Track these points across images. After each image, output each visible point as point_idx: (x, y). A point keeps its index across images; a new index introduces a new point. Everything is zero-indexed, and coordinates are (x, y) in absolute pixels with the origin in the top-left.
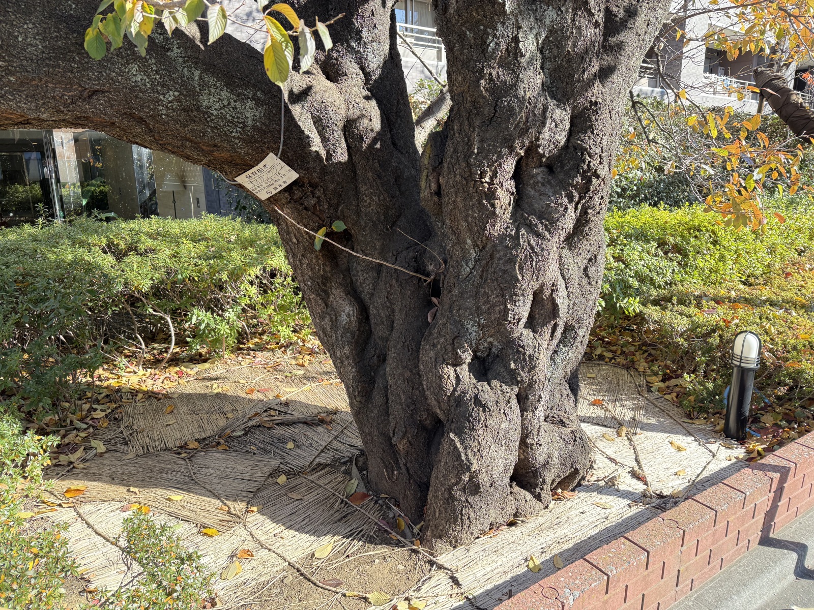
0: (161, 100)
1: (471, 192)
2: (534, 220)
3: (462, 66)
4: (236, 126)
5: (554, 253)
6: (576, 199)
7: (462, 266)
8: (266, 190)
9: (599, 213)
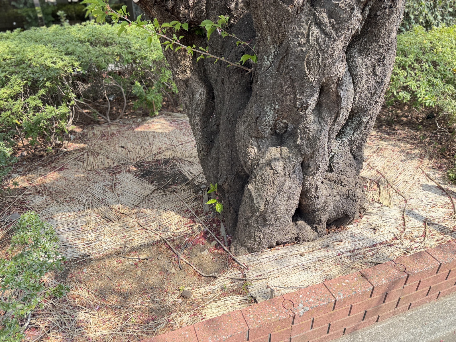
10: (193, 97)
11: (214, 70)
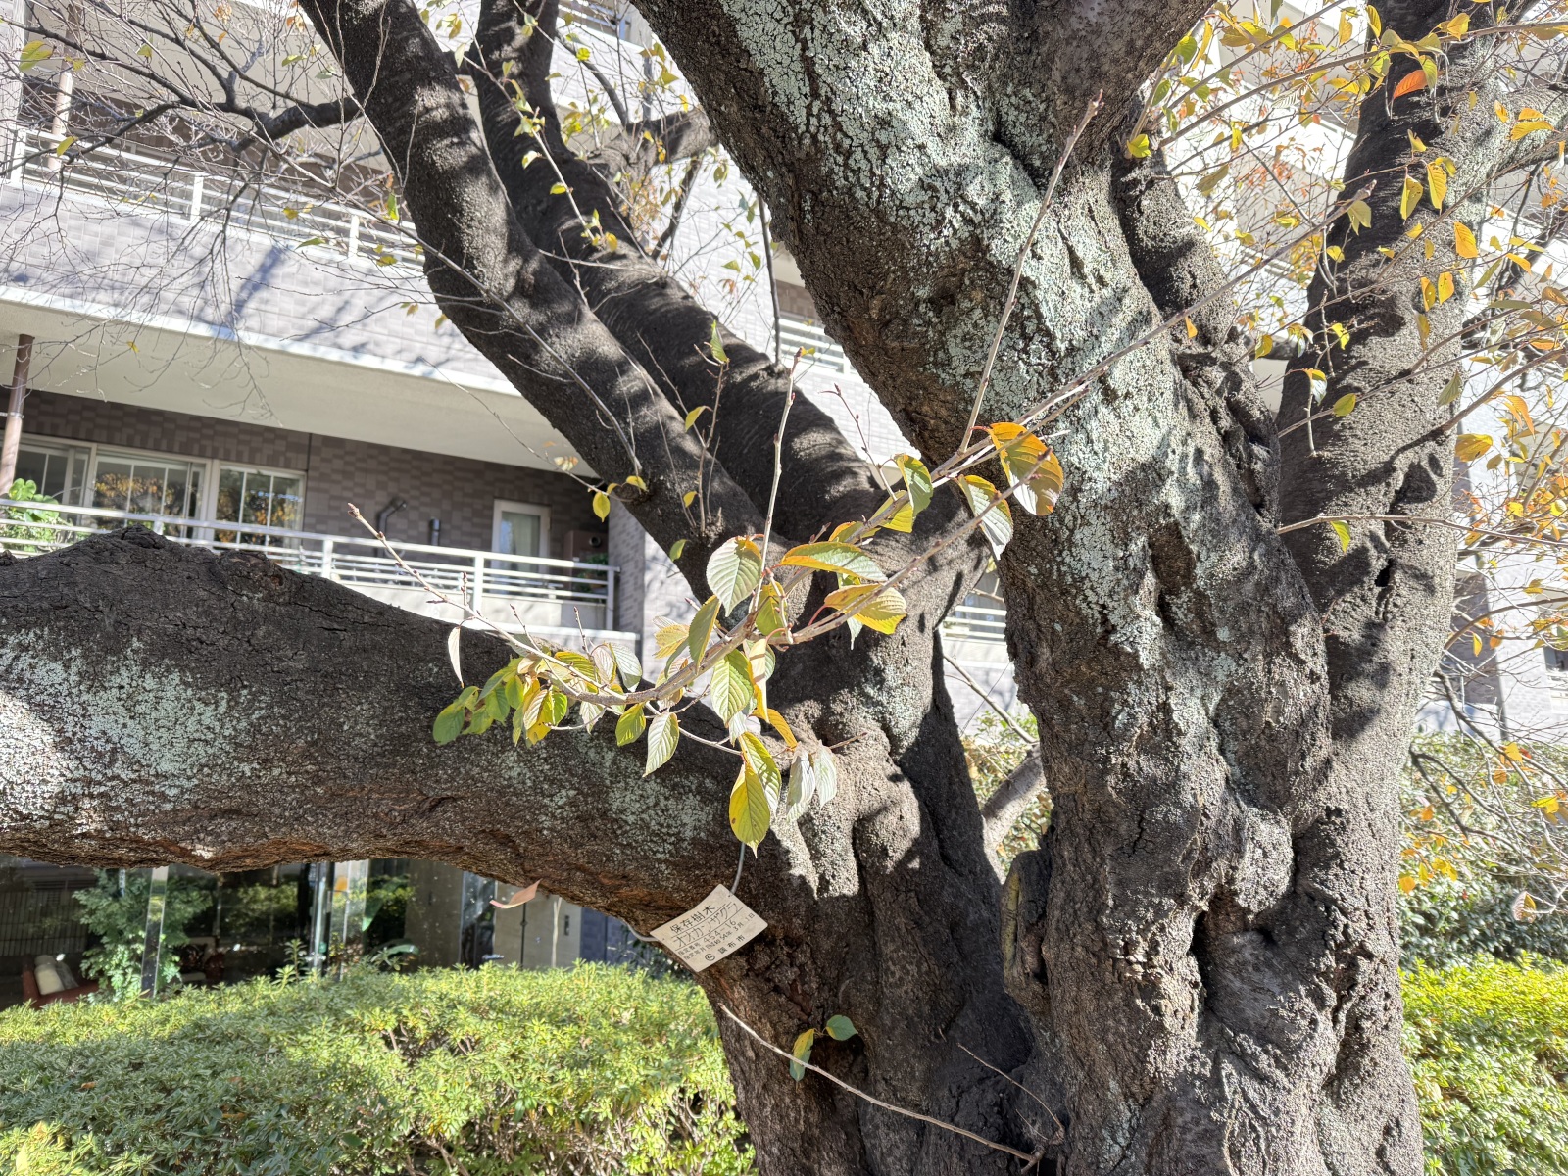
0: (546, 805)
1: (1109, 981)
2: (1251, 1046)
3: (1069, 750)
4: (665, 841)
5: (1304, 1123)
6: (1334, 1003)
7: (1103, 1140)
8: (704, 953)
9: (1386, 1027)
11: (897, 1153)
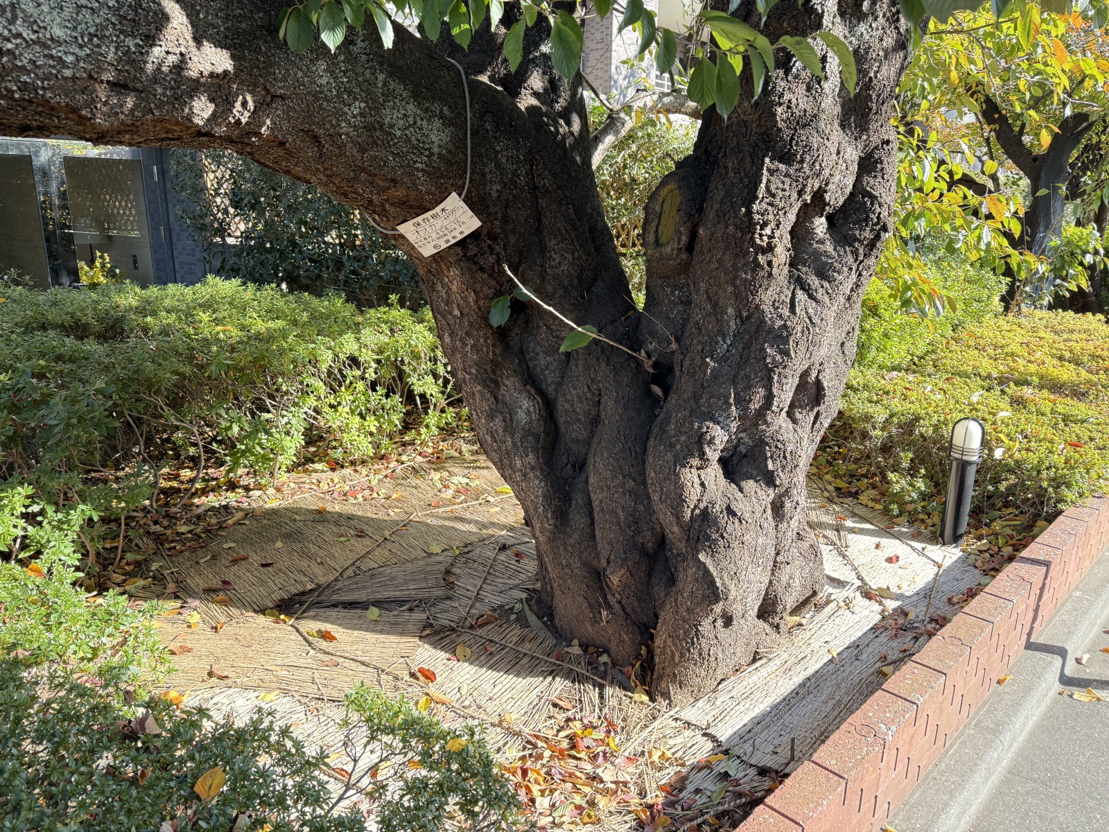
0: (345, 113)
1: (745, 248)
2: (814, 284)
4: (422, 153)
6: (861, 258)
8: (434, 244)
10: (511, 419)
